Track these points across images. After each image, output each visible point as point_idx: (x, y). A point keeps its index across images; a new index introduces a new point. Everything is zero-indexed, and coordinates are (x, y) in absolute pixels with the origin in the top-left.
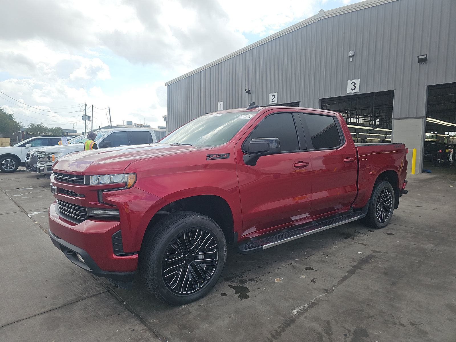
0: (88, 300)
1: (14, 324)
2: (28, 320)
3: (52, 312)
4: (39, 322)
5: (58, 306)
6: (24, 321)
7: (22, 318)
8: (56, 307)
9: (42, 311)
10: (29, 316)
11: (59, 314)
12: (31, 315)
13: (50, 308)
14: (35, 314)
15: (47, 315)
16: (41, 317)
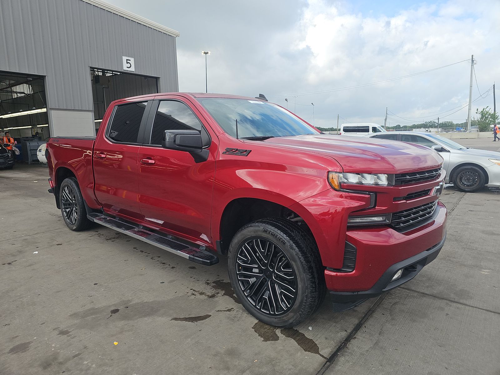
0: (418, 290)
1: (494, 311)
2: (480, 307)
3: (456, 300)
4: (472, 300)
5: (445, 301)
6: (485, 308)
7: (484, 311)
8: (448, 302)
9: (463, 306)
10: (477, 309)
11: (452, 296)
12: (475, 308)
13: (455, 304)
14: (471, 308)
15: (461, 301)
16: (467, 303)
